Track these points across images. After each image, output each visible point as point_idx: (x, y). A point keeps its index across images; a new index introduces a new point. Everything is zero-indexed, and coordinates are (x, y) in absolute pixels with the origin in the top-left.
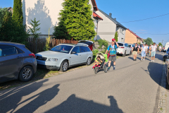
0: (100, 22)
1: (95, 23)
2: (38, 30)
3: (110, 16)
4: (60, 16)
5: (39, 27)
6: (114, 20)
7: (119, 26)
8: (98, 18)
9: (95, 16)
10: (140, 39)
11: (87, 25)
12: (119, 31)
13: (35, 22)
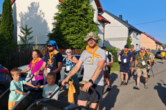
0: (107, 25)
1: (101, 27)
2: (31, 38)
3: (120, 19)
4: (56, 21)
5: (31, 35)
6: (125, 23)
7: (132, 30)
8: (104, 22)
9: (101, 19)
10: (160, 44)
11: (87, 30)
12: (132, 35)
13: (26, 30)
